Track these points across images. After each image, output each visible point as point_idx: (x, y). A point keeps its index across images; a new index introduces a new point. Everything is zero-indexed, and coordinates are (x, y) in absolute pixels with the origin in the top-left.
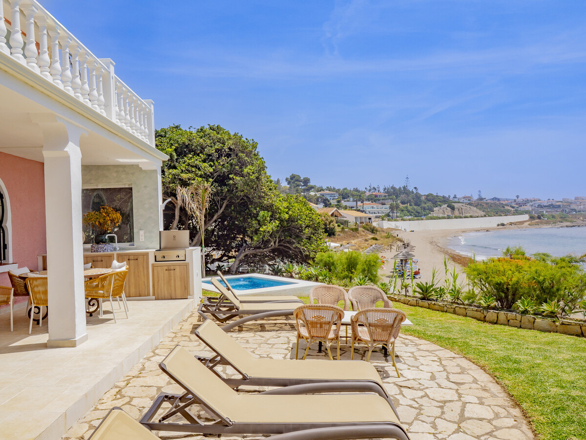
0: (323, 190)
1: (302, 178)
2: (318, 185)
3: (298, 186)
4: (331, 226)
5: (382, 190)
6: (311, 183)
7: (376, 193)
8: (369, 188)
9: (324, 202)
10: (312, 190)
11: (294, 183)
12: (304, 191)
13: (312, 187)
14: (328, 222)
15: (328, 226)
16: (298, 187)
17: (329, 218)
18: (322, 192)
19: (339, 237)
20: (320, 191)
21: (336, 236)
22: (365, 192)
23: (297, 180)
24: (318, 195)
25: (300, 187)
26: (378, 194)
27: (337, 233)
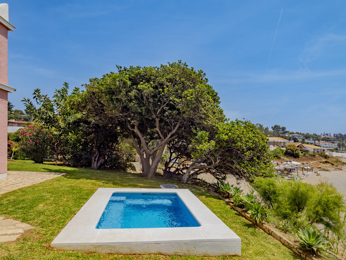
0: (294, 134)
1: (281, 127)
2: (291, 131)
3: (279, 131)
4: (296, 152)
5: (332, 135)
6: (287, 130)
7: (328, 136)
8: (323, 134)
9: (294, 140)
10: (287, 133)
11: (276, 129)
12: (283, 133)
13: (287, 132)
14: (294, 150)
15: (294, 152)
16: (278, 131)
17: (295, 148)
18: (293, 135)
20: (292, 134)
21: (300, 158)
22: (321, 136)
23: (278, 128)
24: (290, 136)
25: (280, 132)
26: (330, 137)
27: (301, 157)
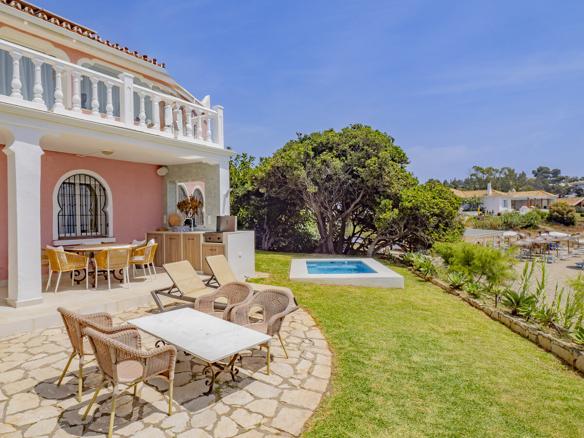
0: (577, 181)
1: (551, 170)
2: (571, 176)
3: (547, 177)
4: (570, 215)
6: (562, 174)
10: (564, 181)
11: (541, 174)
12: (553, 182)
13: (562, 178)
14: (565, 212)
15: (565, 216)
16: (545, 179)
17: (567, 208)
18: (575, 183)
19: (580, 227)
20: (574, 181)
21: (576, 226)
23: (545, 172)
24: (570, 186)
25: (549, 179)
27: (577, 223)
